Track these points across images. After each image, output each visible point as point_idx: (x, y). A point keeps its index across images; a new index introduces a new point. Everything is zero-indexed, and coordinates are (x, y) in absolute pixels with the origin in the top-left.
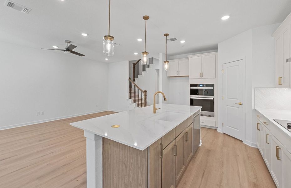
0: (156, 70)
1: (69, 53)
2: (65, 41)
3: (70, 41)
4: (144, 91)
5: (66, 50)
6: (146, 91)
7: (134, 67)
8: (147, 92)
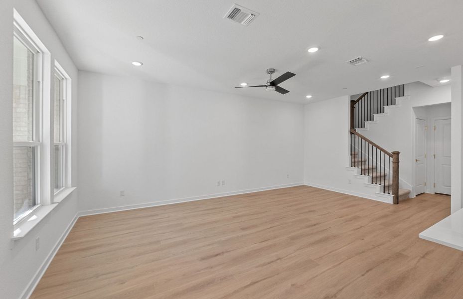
0: (413, 108)
1: (274, 88)
2: (267, 70)
3: (274, 70)
4: (394, 153)
5: (269, 84)
6: (397, 153)
7: (352, 108)
8: (400, 155)
